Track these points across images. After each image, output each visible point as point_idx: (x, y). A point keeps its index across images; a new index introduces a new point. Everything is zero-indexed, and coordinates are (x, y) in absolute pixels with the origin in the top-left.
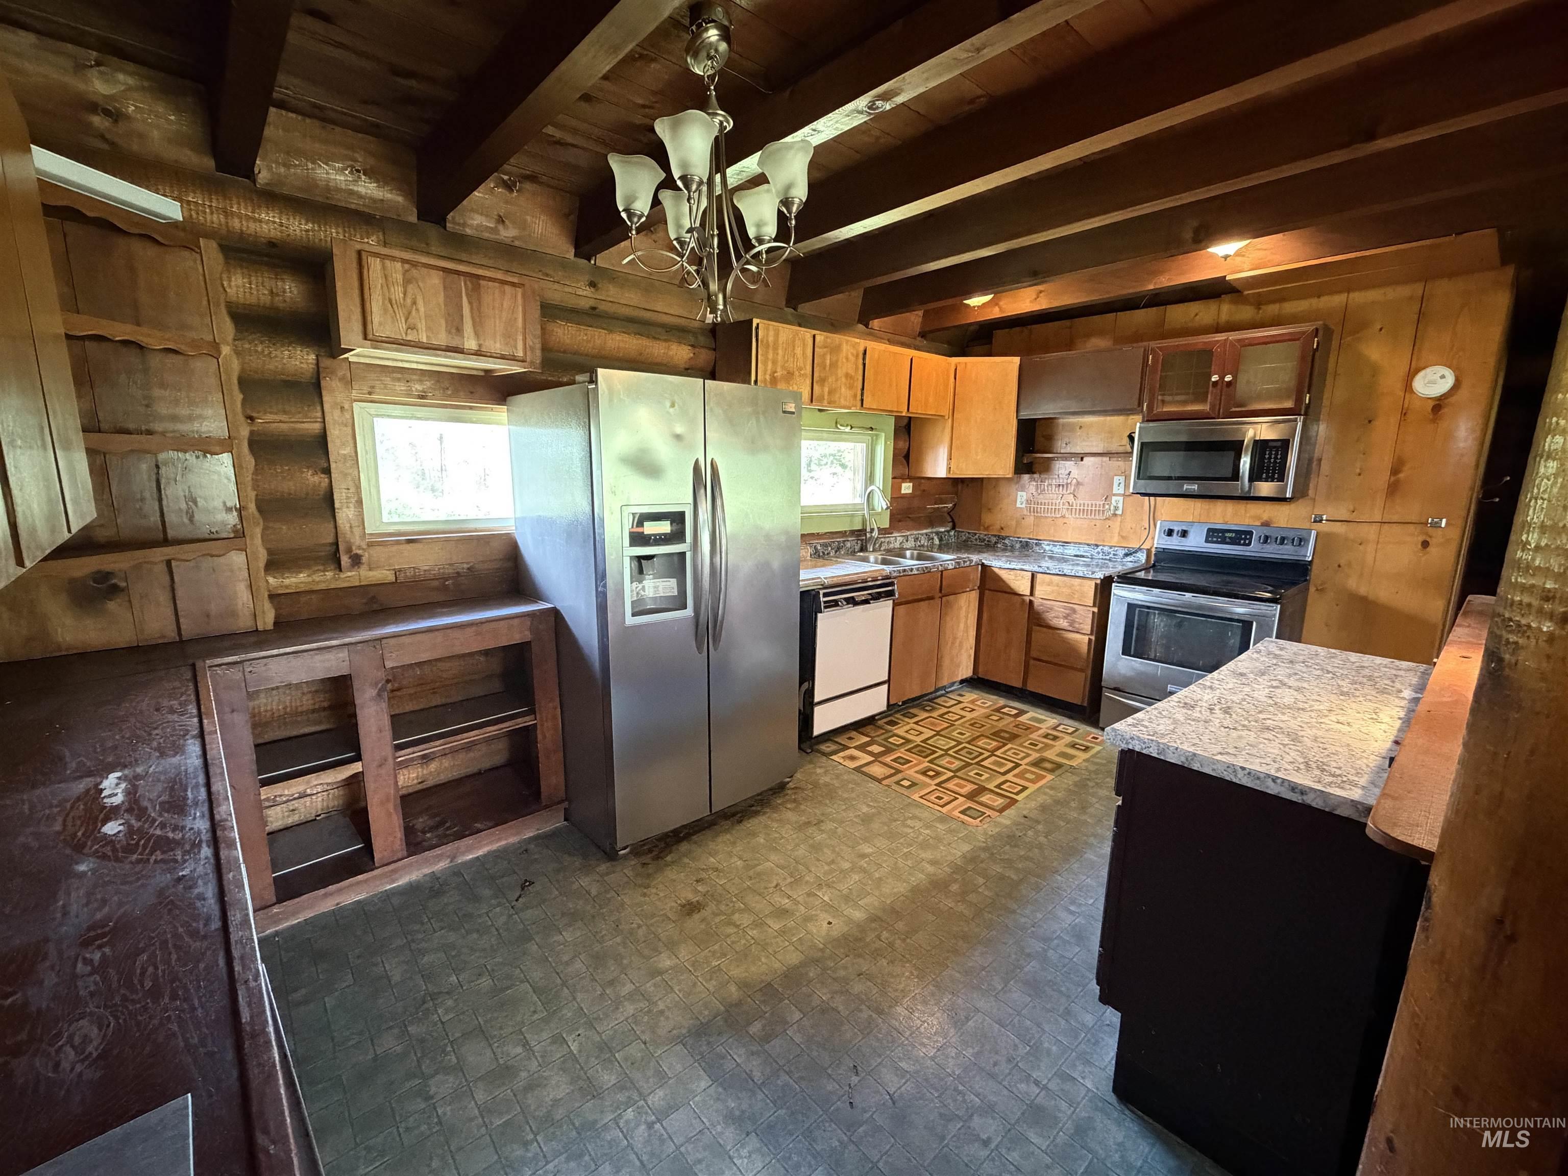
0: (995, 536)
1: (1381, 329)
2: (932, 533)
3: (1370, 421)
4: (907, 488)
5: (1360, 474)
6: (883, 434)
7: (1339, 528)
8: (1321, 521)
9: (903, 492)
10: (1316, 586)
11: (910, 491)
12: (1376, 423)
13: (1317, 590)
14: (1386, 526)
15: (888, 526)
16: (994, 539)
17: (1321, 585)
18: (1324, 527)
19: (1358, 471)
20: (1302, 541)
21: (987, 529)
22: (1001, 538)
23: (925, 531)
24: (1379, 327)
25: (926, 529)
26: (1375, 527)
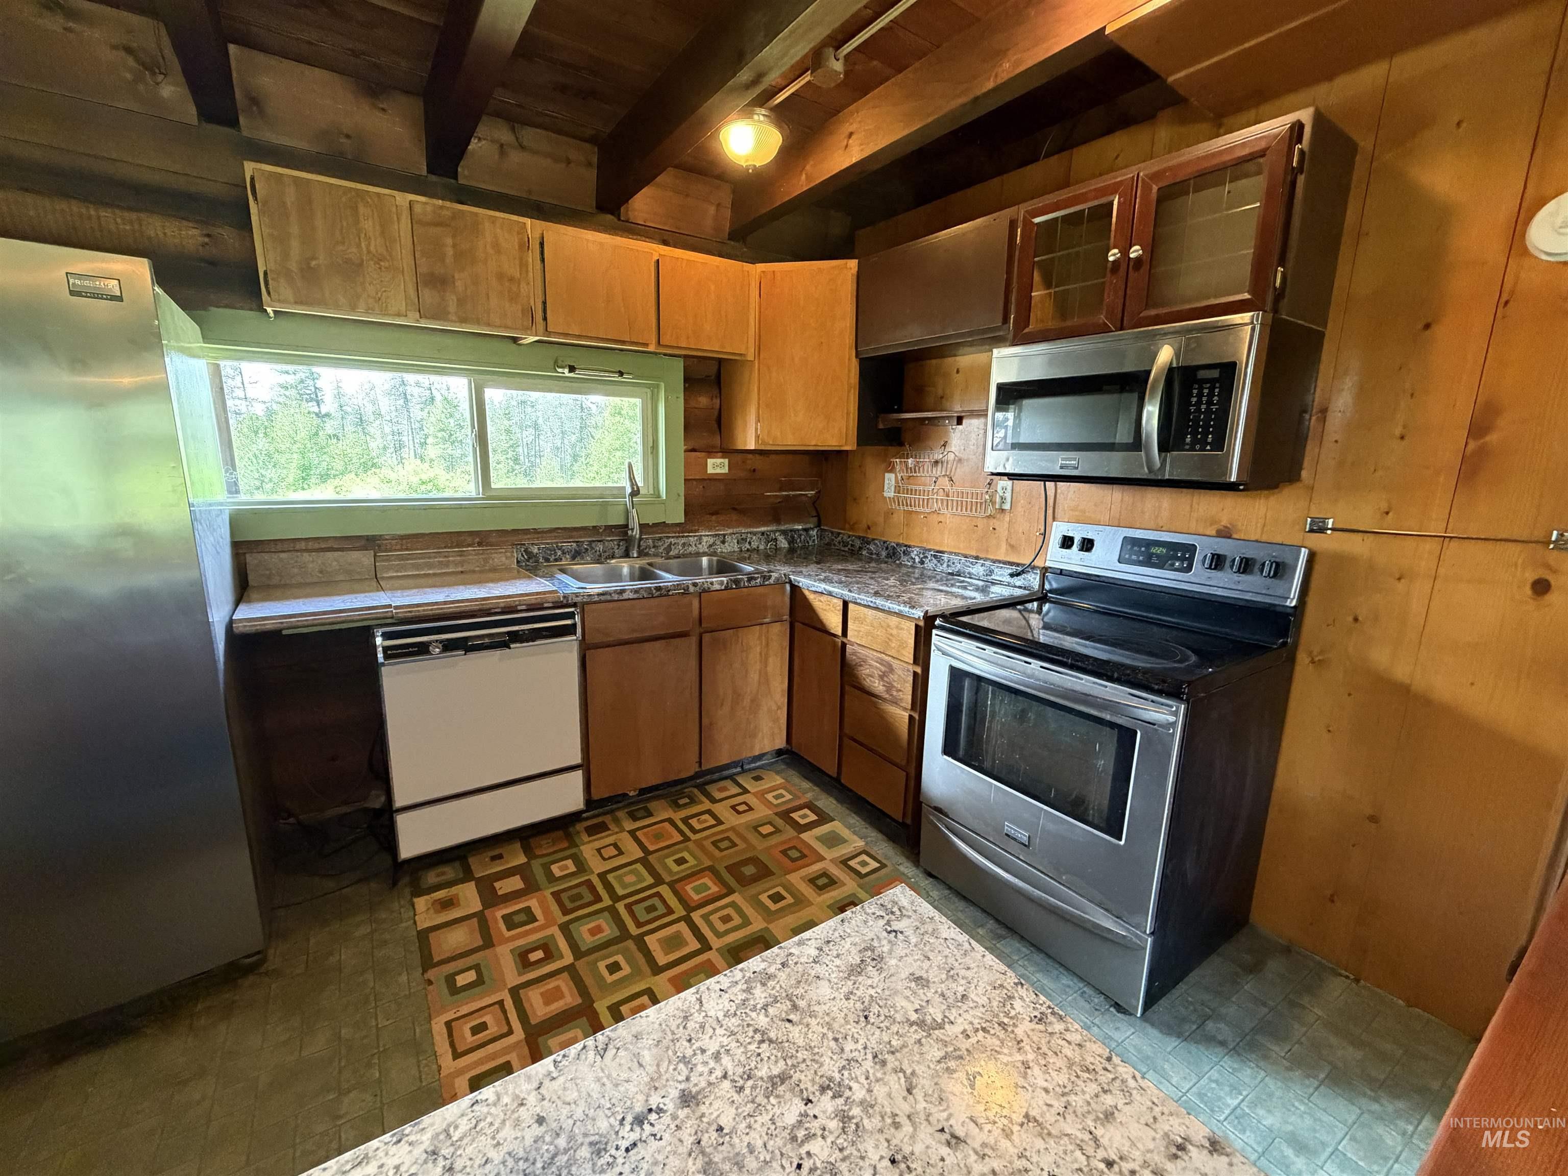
0: (859, 537)
1: (1459, 124)
2: (775, 532)
3: (1427, 326)
4: (717, 466)
5: (1402, 438)
6: (663, 385)
7: (1355, 546)
8: (1322, 530)
9: (710, 470)
10: (1310, 653)
11: (725, 470)
12: (1440, 331)
13: (1313, 662)
14: (1454, 544)
15: (683, 521)
16: (858, 543)
17: (1321, 652)
18: (1325, 543)
19: (1398, 431)
20: (1280, 570)
21: (852, 528)
22: (866, 541)
23: (763, 529)
24: (1456, 119)
25: (764, 525)
26: (1430, 546)
